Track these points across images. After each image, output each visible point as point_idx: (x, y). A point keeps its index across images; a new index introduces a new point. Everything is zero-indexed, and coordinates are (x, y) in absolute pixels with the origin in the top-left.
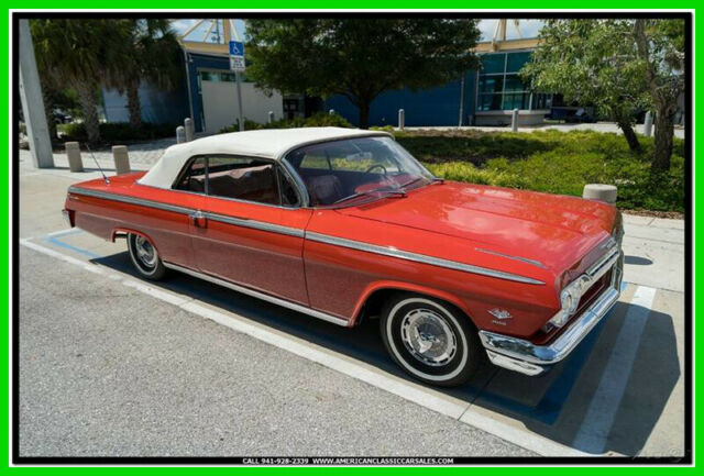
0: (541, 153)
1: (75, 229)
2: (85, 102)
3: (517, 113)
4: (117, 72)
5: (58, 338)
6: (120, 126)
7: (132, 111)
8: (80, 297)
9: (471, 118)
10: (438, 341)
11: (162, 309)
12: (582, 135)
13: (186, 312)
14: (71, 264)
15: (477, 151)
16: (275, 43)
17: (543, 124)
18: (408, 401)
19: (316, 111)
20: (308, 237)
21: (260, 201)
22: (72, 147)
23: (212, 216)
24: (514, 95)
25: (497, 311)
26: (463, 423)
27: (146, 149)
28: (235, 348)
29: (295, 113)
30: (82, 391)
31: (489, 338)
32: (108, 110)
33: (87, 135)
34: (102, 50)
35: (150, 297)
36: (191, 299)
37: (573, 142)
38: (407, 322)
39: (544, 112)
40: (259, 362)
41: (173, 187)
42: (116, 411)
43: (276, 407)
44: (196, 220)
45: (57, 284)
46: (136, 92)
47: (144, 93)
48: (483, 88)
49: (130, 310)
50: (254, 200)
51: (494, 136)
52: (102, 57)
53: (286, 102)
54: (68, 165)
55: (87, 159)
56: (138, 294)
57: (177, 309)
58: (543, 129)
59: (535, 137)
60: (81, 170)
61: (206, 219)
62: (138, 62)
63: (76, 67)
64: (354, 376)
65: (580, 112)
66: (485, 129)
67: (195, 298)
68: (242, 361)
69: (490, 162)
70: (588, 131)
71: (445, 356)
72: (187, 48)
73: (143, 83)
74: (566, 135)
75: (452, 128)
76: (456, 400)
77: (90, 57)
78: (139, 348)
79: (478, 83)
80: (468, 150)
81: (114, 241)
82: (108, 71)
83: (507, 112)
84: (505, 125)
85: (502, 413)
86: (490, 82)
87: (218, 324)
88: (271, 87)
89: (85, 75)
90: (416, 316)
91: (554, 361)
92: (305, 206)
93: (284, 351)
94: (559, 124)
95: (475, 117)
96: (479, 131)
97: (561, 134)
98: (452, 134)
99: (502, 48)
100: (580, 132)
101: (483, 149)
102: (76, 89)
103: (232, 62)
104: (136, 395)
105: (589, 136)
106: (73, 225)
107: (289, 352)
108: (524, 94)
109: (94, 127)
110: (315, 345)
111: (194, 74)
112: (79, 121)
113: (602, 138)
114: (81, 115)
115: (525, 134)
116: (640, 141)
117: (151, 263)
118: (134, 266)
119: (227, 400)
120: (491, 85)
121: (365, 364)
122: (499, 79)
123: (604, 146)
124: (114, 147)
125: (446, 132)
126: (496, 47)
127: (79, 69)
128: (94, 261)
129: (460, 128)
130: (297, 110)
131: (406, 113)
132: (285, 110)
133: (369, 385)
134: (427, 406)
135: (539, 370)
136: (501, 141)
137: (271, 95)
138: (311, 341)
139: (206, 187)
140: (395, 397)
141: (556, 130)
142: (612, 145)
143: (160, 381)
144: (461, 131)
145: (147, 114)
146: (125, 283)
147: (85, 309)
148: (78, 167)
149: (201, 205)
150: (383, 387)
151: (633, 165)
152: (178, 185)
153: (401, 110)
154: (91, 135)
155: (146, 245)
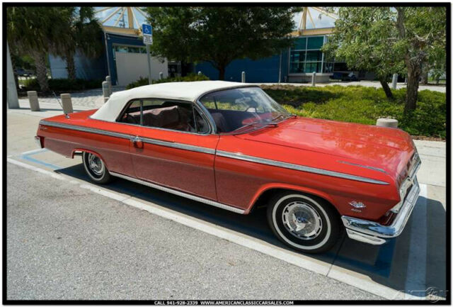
0: (333, 99)
1: (44, 149)
2: (38, 65)
3: (315, 75)
4: (60, 45)
5: (41, 226)
6: (61, 81)
7: (69, 71)
8: (52, 197)
9: (286, 77)
10: (310, 223)
11: (111, 204)
12: (355, 89)
13: (128, 206)
14: (41, 173)
15: (293, 98)
16: (165, 28)
17: (331, 82)
18: (291, 264)
19: (190, 72)
20: (217, 154)
21: (178, 129)
22: (31, 95)
23: (146, 140)
24: (311, 63)
25: (355, 203)
26: (330, 278)
27: (80, 97)
28: (166, 230)
29: (175, 74)
30: (66, 264)
31: (349, 220)
32: (53, 71)
33: (40, 87)
34: (50, 30)
35: (101, 196)
36: (129, 196)
37: (351, 93)
38: (287, 211)
39: (330, 74)
40: (185, 240)
41: (117, 121)
42: (93, 278)
43: (203, 272)
44: (135, 144)
45: (35, 187)
46: (72, 59)
47: (77, 60)
48: (293, 58)
49: (89, 205)
50: (173, 129)
51: (302, 89)
52: (50, 35)
53: (170, 66)
54: (29, 107)
55: (43, 103)
56: (92, 194)
57: (121, 204)
58: (331, 85)
59: (327, 90)
60: (38, 110)
61: (143, 143)
62: (74, 38)
63: (32, 42)
64: (250, 247)
65: (351, 75)
66: (296, 85)
67: (132, 196)
68: (173, 239)
69: (304, 105)
70: (358, 86)
71: (313, 233)
72: (106, 30)
73: (78, 52)
74: (345, 88)
75: (275, 84)
76: (322, 262)
77: (41, 34)
78: (101, 232)
79: (290, 56)
80: (287, 98)
81: (73, 158)
82: (54, 44)
83: (308, 74)
84: (307, 82)
85: (354, 270)
86: (296, 55)
87: (151, 214)
88: (163, 56)
89: (38, 47)
90: (293, 207)
91: (394, 236)
92: (213, 133)
93: (200, 231)
94: (338, 82)
95: (288, 77)
96: (292, 86)
97: (343, 88)
98: (276, 88)
99: (304, 34)
100: (354, 86)
101: (297, 97)
102: (33, 56)
103: (145, 38)
104: (105, 266)
105: (360, 89)
106: (43, 147)
107: (204, 232)
108: (318, 63)
109: (44, 82)
110: (220, 227)
111: (111, 48)
112: (33, 78)
113: (368, 90)
114: (35, 74)
115: (321, 88)
116: (393, 92)
117: (100, 172)
118: (87, 174)
119: (169, 267)
120: (297, 57)
121: (256, 239)
122: (302, 53)
123: (371, 95)
124: (62, 95)
125: (272, 86)
126: (300, 33)
127: (35, 42)
128: (57, 171)
129: (280, 84)
130: (176, 72)
131: (246, 74)
132: (169, 72)
133: (262, 254)
134: (303, 267)
135: (383, 241)
136: (307, 92)
137: (163, 62)
138: (217, 224)
139: (141, 120)
140: (282, 262)
141: (339, 86)
142: (376, 95)
143: (120, 255)
144: (281, 86)
145: (80, 74)
146: (81, 186)
147: (57, 205)
148: (36, 108)
149: (138, 133)
150: (271, 254)
151: (392, 107)
152: (120, 119)
153: (243, 72)
154: (42, 87)
155: (96, 160)
